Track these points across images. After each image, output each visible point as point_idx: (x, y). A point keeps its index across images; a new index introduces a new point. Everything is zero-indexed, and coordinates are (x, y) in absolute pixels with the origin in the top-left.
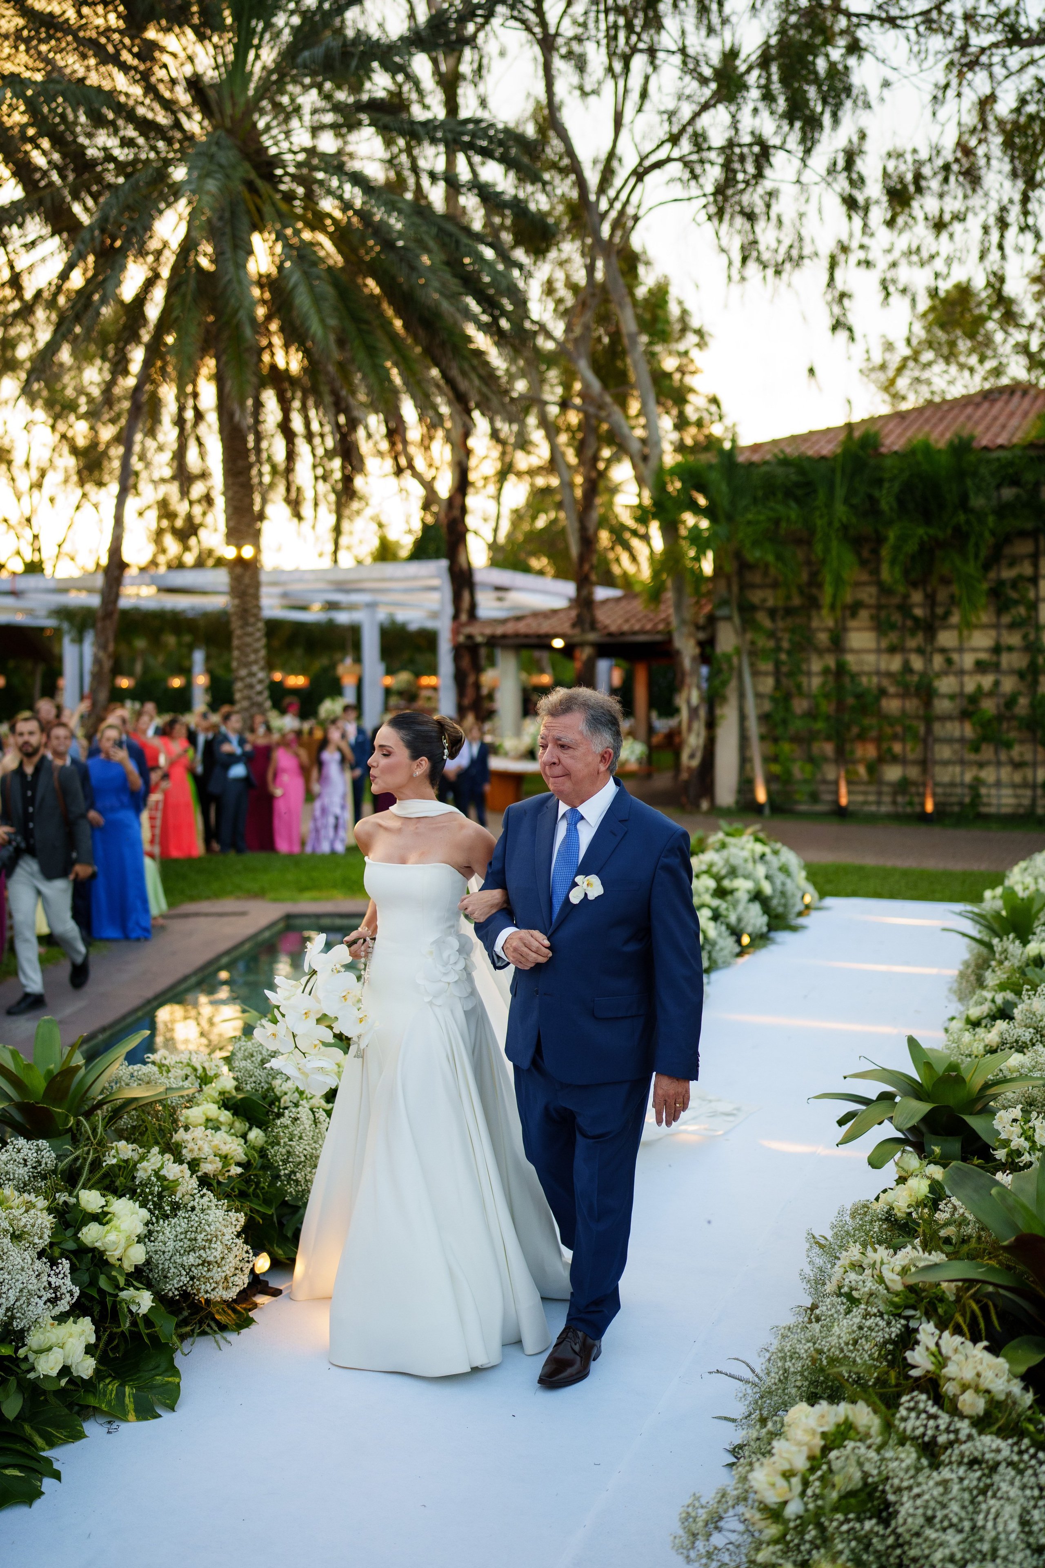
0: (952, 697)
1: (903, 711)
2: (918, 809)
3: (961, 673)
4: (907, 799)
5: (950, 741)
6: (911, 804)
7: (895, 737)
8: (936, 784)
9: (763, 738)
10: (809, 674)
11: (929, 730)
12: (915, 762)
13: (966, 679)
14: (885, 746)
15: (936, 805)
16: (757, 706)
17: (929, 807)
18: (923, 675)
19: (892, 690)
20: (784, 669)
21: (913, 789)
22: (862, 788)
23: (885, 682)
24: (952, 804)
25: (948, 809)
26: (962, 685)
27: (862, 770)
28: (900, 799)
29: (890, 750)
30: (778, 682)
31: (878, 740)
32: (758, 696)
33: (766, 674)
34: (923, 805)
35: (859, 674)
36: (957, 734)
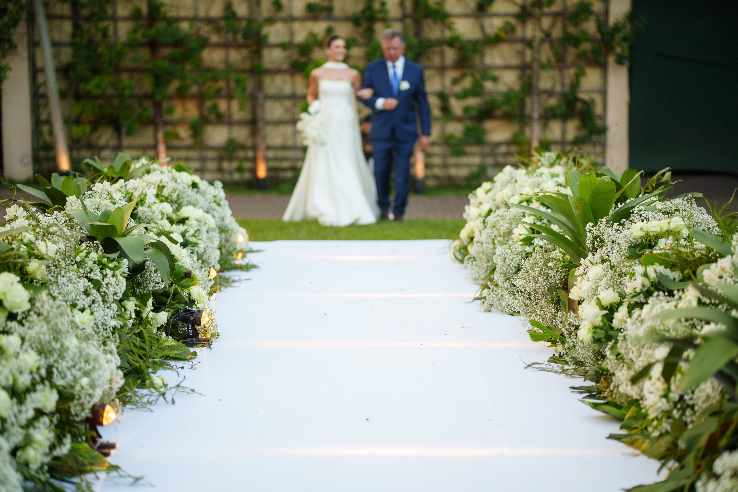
0: (284, 46)
1: (226, 61)
2: (247, 176)
3: (291, 19)
4: (235, 164)
5: (279, 98)
6: (240, 170)
7: (218, 95)
8: (269, 148)
9: (63, 95)
10: (114, 19)
11: (260, 86)
12: (241, 123)
13: (297, 26)
14: (209, 104)
15: (269, 170)
16: (56, 56)
17: (262, 172)
18: (250, 20)
19: (214, 38)
20: (85, 12)
21: (241, 154)
22: (182, 154)
23: (205, 29)
24: (284, 170)
25: (282, 175)
26: (292, 34)
27: (184, 132)
28: (226, 165)
29: (215, 107)
30: (76, 27)
31: (200, 98)
32: (55, 44)
33: (62, 18)
34: (254, 171)
35: (178, 19)
36: (287, 90)
